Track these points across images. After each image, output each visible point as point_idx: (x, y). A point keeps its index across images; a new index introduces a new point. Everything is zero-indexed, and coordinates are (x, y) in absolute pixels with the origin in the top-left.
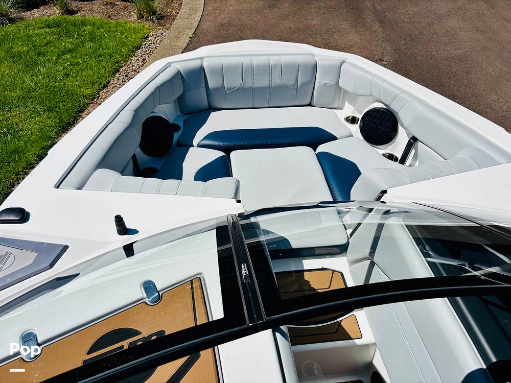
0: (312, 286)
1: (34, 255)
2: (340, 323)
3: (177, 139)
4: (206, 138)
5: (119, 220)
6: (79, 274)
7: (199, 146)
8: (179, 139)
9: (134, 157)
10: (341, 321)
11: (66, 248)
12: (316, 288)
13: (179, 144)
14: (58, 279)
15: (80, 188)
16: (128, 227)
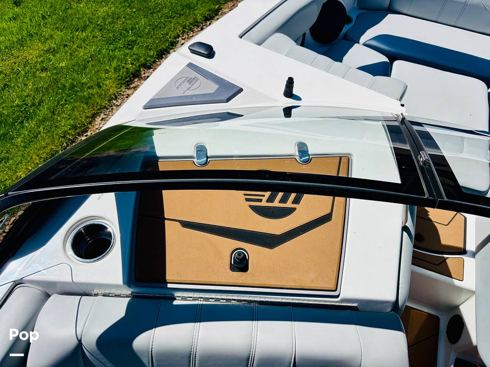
0: (429, 216)
1: (216, 87)
2: (446, 259)
3: (346, 31)
4: (375, 38)
5: (290, 82)
6: (243, 116)
7: (365, 45)
8: (347, 32)
9: (304, 35)
10: (448, 258)
11: (241, 90)
12: (433, 220)
13: (346, 37)
14: (229, 113)
15: (259, 44)
16: (294, 93)
